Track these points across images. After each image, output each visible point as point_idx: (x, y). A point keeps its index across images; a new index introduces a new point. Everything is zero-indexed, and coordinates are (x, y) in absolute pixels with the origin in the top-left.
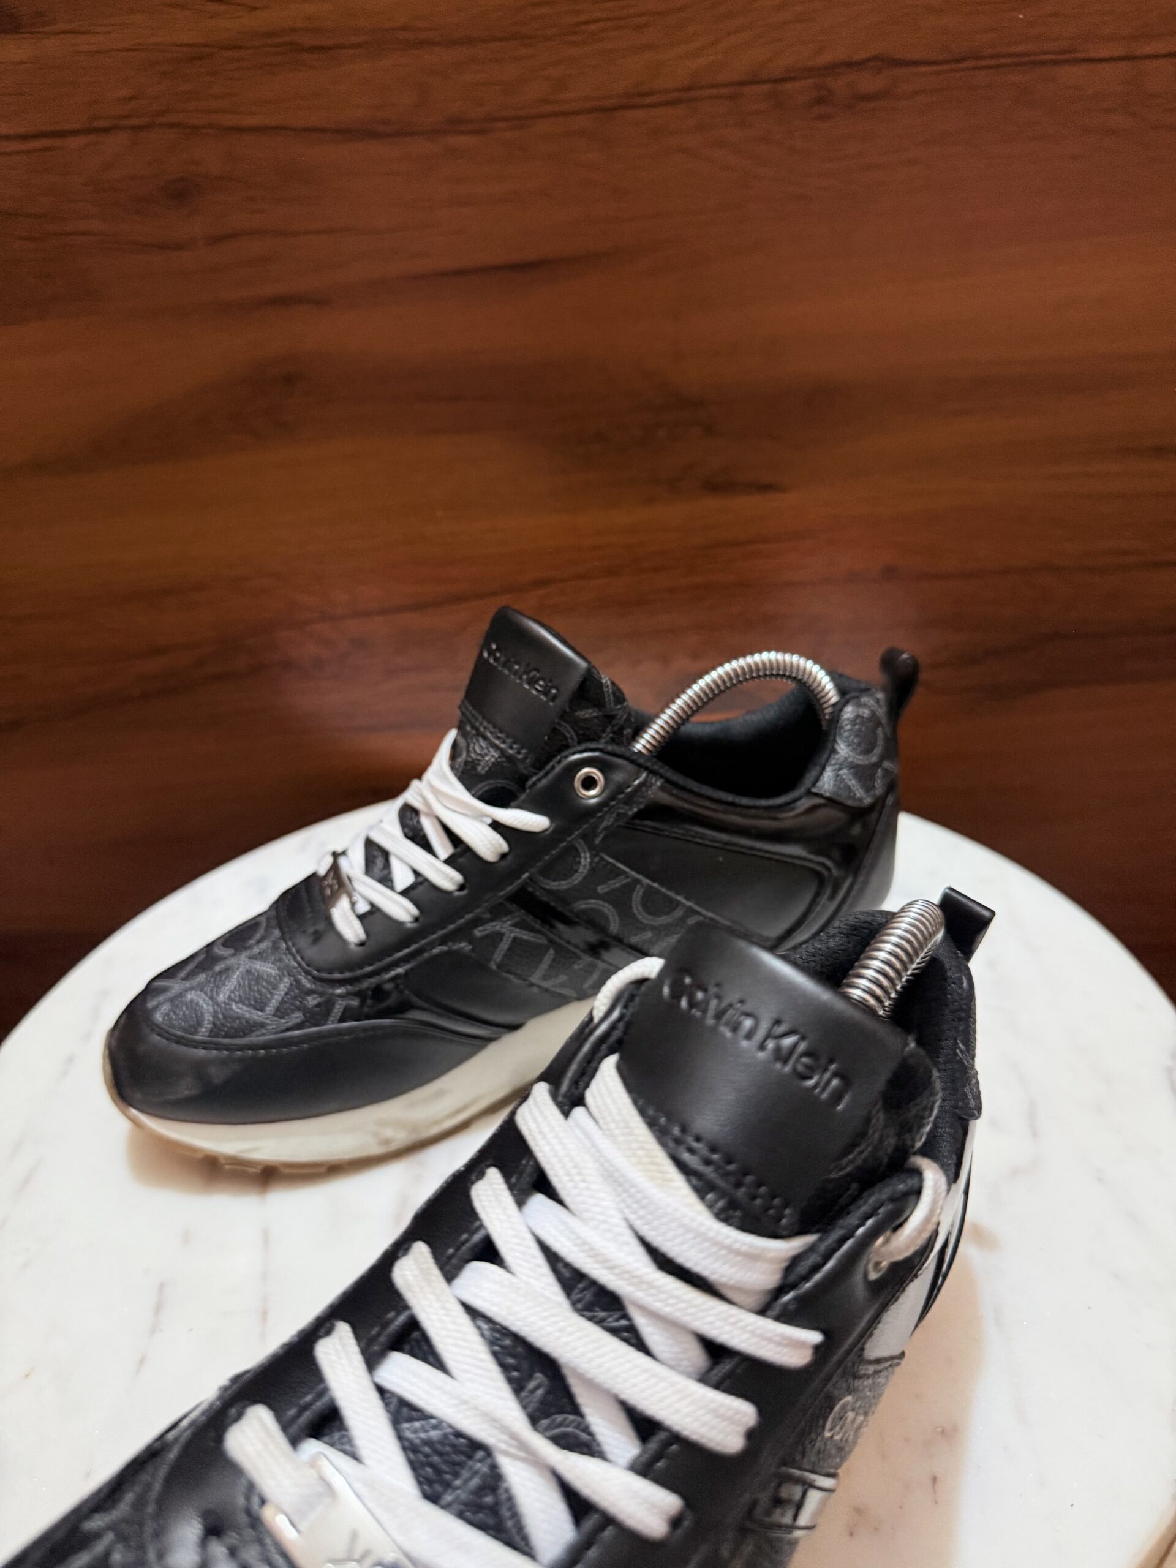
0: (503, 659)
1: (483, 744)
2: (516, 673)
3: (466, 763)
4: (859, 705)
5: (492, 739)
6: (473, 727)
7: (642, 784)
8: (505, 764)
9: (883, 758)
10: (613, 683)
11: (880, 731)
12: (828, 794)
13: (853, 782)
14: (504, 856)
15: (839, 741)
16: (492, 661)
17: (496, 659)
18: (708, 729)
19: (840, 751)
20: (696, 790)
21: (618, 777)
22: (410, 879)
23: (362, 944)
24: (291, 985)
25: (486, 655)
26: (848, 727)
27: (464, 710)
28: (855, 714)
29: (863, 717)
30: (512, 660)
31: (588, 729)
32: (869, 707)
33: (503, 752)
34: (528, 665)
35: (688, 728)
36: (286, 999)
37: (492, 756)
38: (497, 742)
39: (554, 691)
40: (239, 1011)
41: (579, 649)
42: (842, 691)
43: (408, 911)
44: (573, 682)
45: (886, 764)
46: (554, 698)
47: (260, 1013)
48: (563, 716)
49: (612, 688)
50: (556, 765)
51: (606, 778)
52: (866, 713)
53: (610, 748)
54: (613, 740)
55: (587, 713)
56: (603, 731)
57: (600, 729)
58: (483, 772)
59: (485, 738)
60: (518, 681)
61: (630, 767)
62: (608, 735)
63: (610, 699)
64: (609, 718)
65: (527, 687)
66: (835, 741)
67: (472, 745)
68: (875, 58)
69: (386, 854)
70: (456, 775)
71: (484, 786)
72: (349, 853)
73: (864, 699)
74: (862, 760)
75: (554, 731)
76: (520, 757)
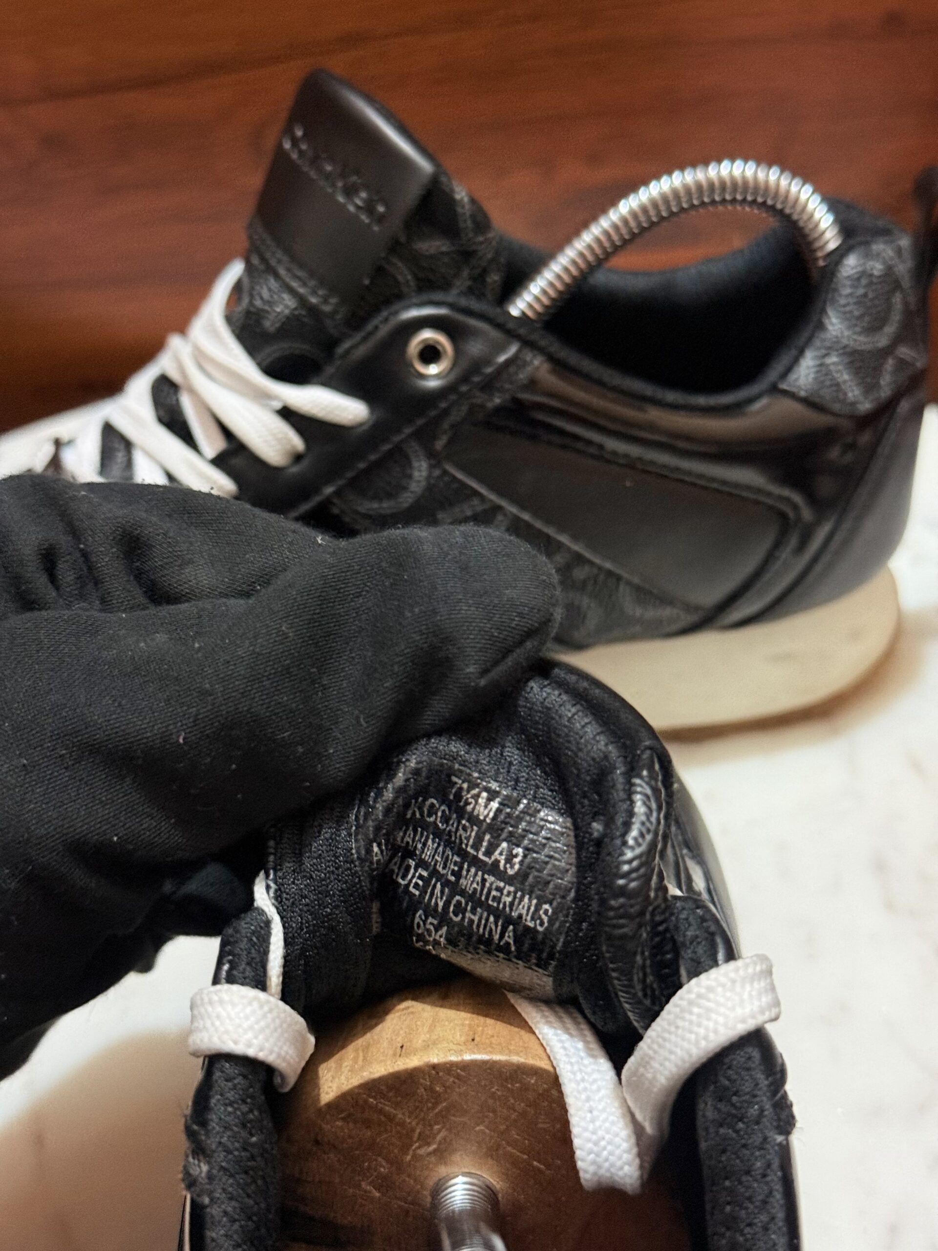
0: (311, 154)
1: (273, 283)
2: (328, 176)
3: (248, 313)
4: (868, 256)
5: (288, 280)
6: (263, 259)
7: (508, 363)
8: (306, 320)
9: (897, 340)
10: (473, 201)
11: (897, 300)
12: (803, 394)
13: (845, 376)
14: (298, 458)
15: (831, 312)
16: (295, 156)
17: (301, 153)
18: (639, 284)
19: (830, 328)
21: (475, 348)
25: (287, 145)
26: (848, 291)
27: (252, 231)
28: (859, 269)
29: (871, 275)
30: (324, 155)
31: (433, 271)
32: (885, 259)
33: (302, 300)
34: (346, 164)
35: (600, 278)
37: (285, 305)
38: (294, 284)
39: (381, 209)
41: (423, 143)
42: (846, 231)
44: (412, 194)
45: (904, 351)
46: (380, 219)
48: (395, 247)
50: (381, 326)
51: (457, 351)
52: (877, 268)
53: (463, 302)
54: (470, 291)
55: (432, 246)
56: (456, 276)
57: (452, 272)
58: (272, 330)
59: (277, 276)
60: (330, 190)
61: (495, 334)
62: (462, 282)
63: (467, 224)
64: (467, 255)
65: (341, 199)
66: (823, 311)
67: (260, 288)
69: (128, 445)
70: (233, 332)
71: (274, 351)
72: (79, 442)
73: (879, 246)
74: (863, 342)
75: (380, 271)
76: (327, 308)
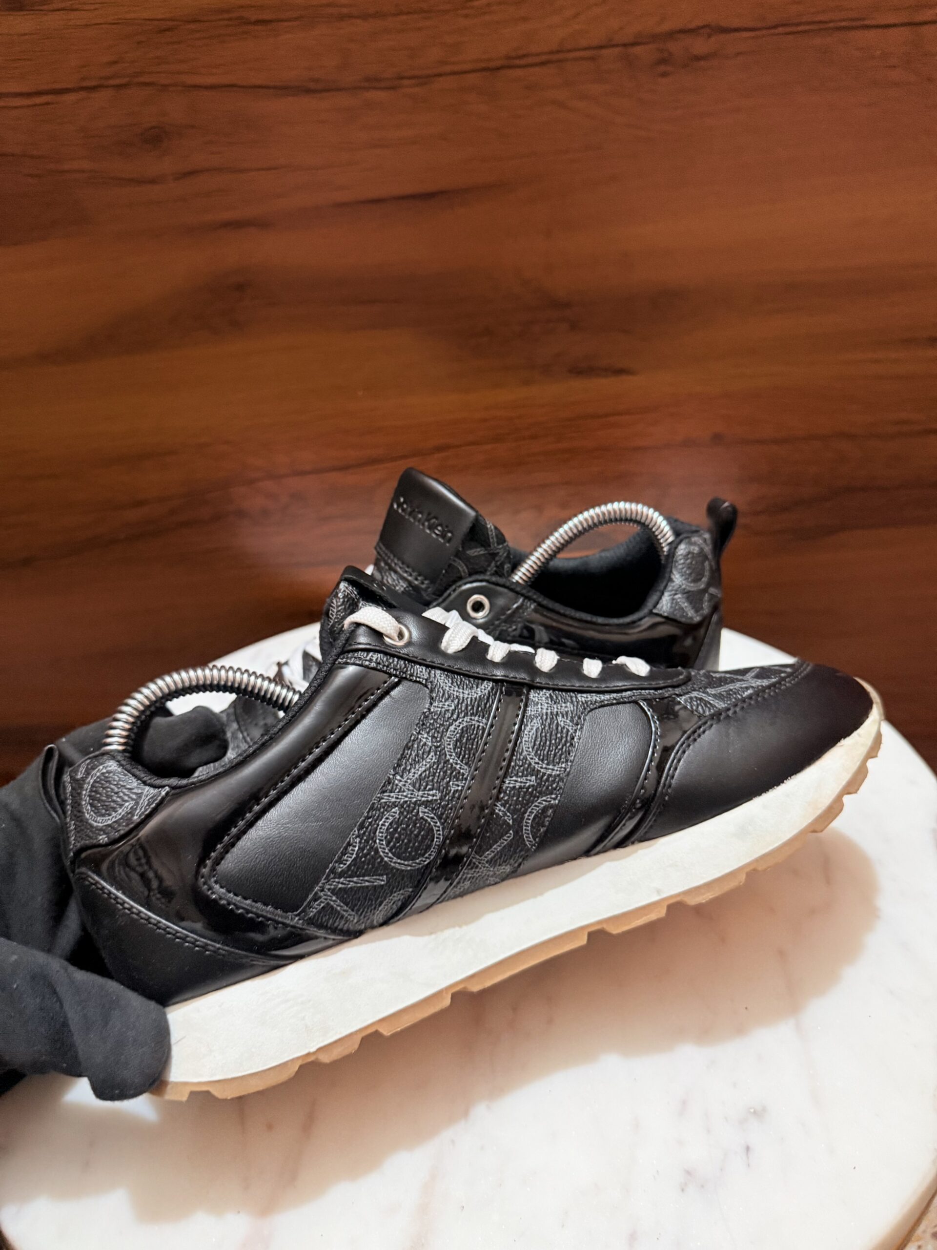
0: (409, 509)
1: (395, 577)
2: (419, 521)
4: (691, 543)
5: (402, 573)
6: (386, 563)
7: (518, 608)
8: (412, 592)
9: (709, 585)
10: (496, 528)
11: (707, 564)
12: (666, 614)
13: (685, 605)
15: (675, 572)
16: (400, 511)
17: (403, 510)
19: (674, 579)
20: (562, 611)
21: (501, 602)
25: (395, 506)
26: (682, 561)
27: (378, 549)
28: (687, 550)
29: (693, 553)
30: (417, 510)
31: (476, 564)
32: (699, 545)
33: (410, 583)
34: (429, 514)
35: (556, 563)
37: (402, 586)
38: (405, 575)
39: (449, 535)
41: (469, 501)
42: (677, 533)
44: (465, 526)
45: (712, 590)
46: (449, 540)
48: (457, 555)
49: (495, 532)
50: (452, 593)
51: (491, 603)
52: (696, 550)
53: (494, 579)
54: (496, 573)
55: (476, 552)
56: (489, 565)
57: (486, 564)
59: (396, 572)
60: (421, 527)
61: (510, 594)
62: (492, 569)
63: (493, 540)
64: (494, 555)
65: (428, 531)
66: (671, 572)
67: (385, 578)
68: (704, 27)
72: (291, 663)
73: (695, 539)
74: (692, 587)
75: (450, 566)
76: (423, 586)
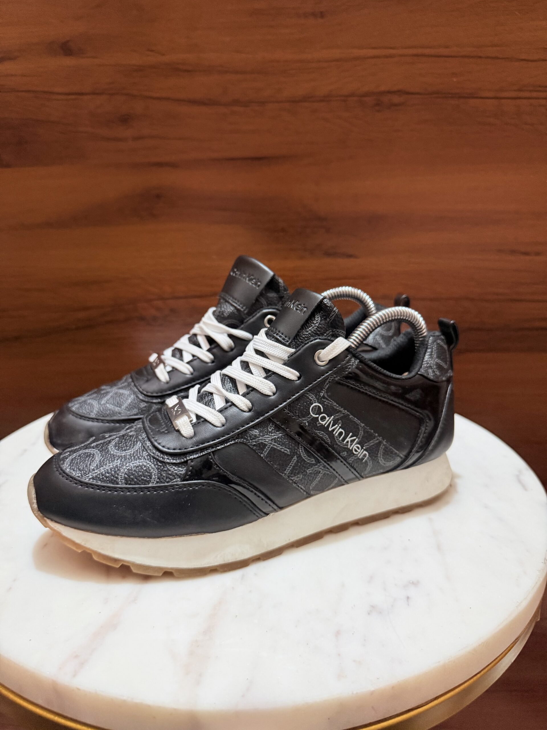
0: (239, 274)
1: (228, 305)
2: (244, 278)
3: (220, 313)
5: (231, 303)
8: (236, 313)
14: (232, 348)
16: (234, 275)
17: (236, 274)
22: (190, 358)
23: (167, 383)
24: (134, 398)
25: (232, 273)
27: (220, 295)
30: (243, 273)
31: (272, 301)
33: (235, 307)
34: (249, 274)
36: (131, 404)
37: (231, 309)
38: (234, 304)
39: (259, 283)
40: (110, 407)
41: (270, 267)
43: (189, 370)
44: (267, 280)
46: (259, 286)
47: (119, 408)
48: (261, 294)
49: (283, 285)
50: (257, 314)
55: (272, 295)
56: (278, 303)
57: (277, 302)
58: (227, 315)
59: (229, 302)
60: (244, 280)
63: (282, 289)
64: (281, 297)
65: (248, 282)
69: (182, 351)
70: (215, 317)
71: (226, 322)
75: (257, 300)
76: (242, 310)
